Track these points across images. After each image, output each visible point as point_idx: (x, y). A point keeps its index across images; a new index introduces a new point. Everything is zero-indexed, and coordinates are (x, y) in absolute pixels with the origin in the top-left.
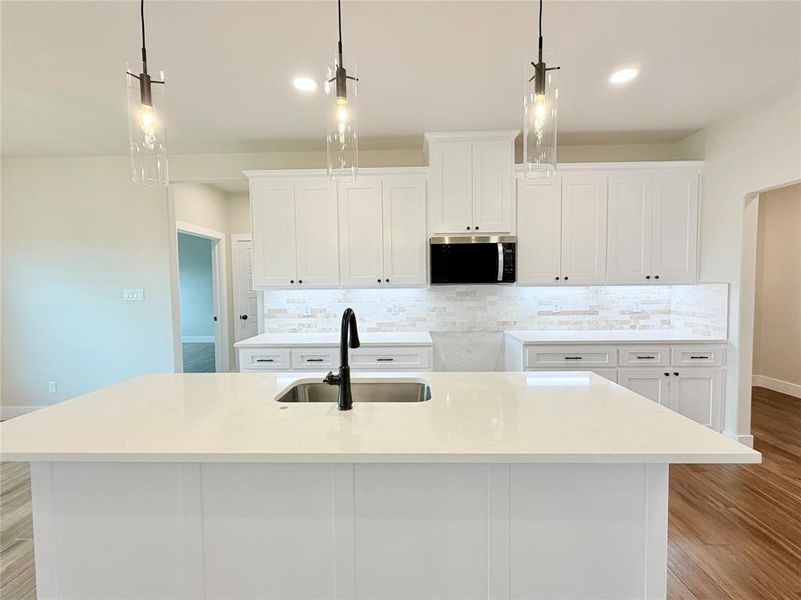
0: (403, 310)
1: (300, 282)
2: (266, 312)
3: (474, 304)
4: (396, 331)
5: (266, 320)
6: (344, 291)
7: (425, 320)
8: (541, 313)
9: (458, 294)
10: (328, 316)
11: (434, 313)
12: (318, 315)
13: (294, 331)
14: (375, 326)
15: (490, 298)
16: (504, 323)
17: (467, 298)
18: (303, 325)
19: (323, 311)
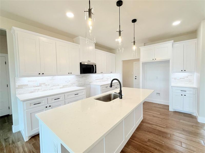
0: (70, 81)
1: (43, 74)
2: (17, 86)
3: (85, 78)
4: (68, 87)
5: (16, 90)
6: (52, 77)
7: (75, 83)
8: (96, 80)
9: (82, 76)
10: (46, 85)
11: (77, 81)
12: (42, 85)
13: (32, 92)
14: (62, 87)
15: (88, 77)
16: (90, 82)
17: (84, 77)
18: (36, 90)
19: (44, 84)
